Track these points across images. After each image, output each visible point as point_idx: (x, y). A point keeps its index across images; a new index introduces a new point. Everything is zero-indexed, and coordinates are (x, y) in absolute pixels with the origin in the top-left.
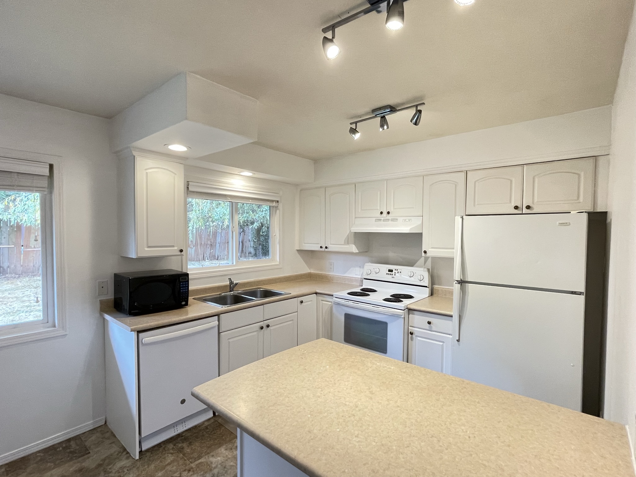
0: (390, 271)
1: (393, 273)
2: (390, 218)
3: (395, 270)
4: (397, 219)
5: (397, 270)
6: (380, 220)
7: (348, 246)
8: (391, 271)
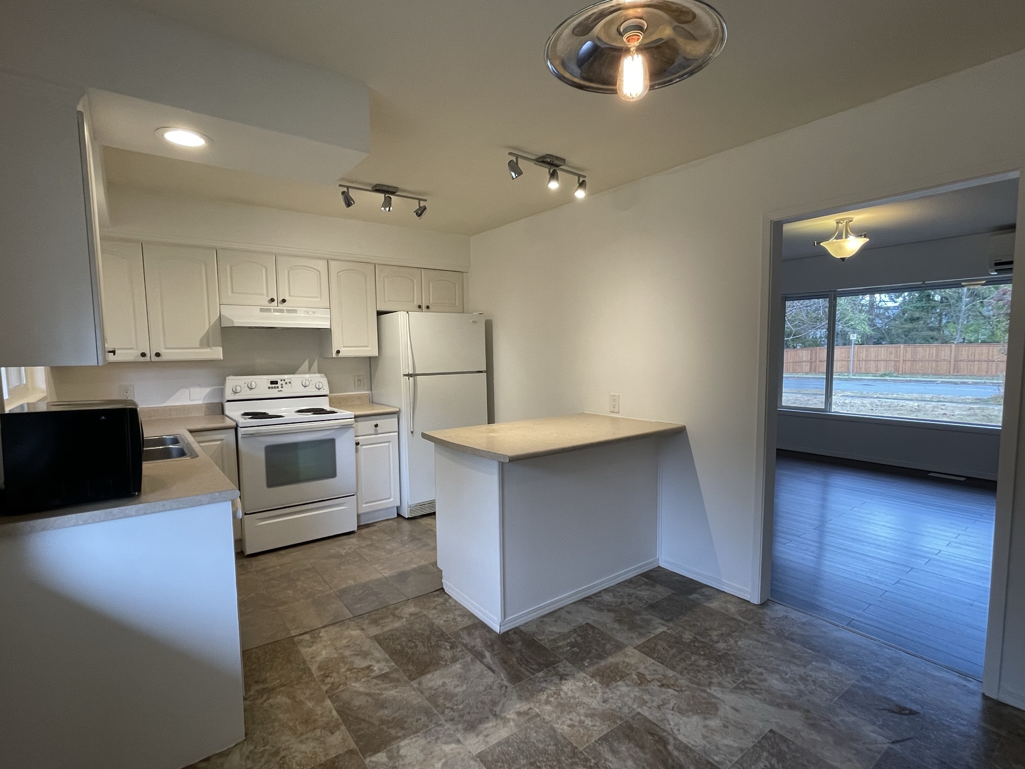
0: (272, 383)
1: (279, 385)
2: (285, 308)
3: (281, 380)
4: (296, 310)
5: (284, 380)
6: (268, 310)
7: (208, 350)
8: (275, 383)
